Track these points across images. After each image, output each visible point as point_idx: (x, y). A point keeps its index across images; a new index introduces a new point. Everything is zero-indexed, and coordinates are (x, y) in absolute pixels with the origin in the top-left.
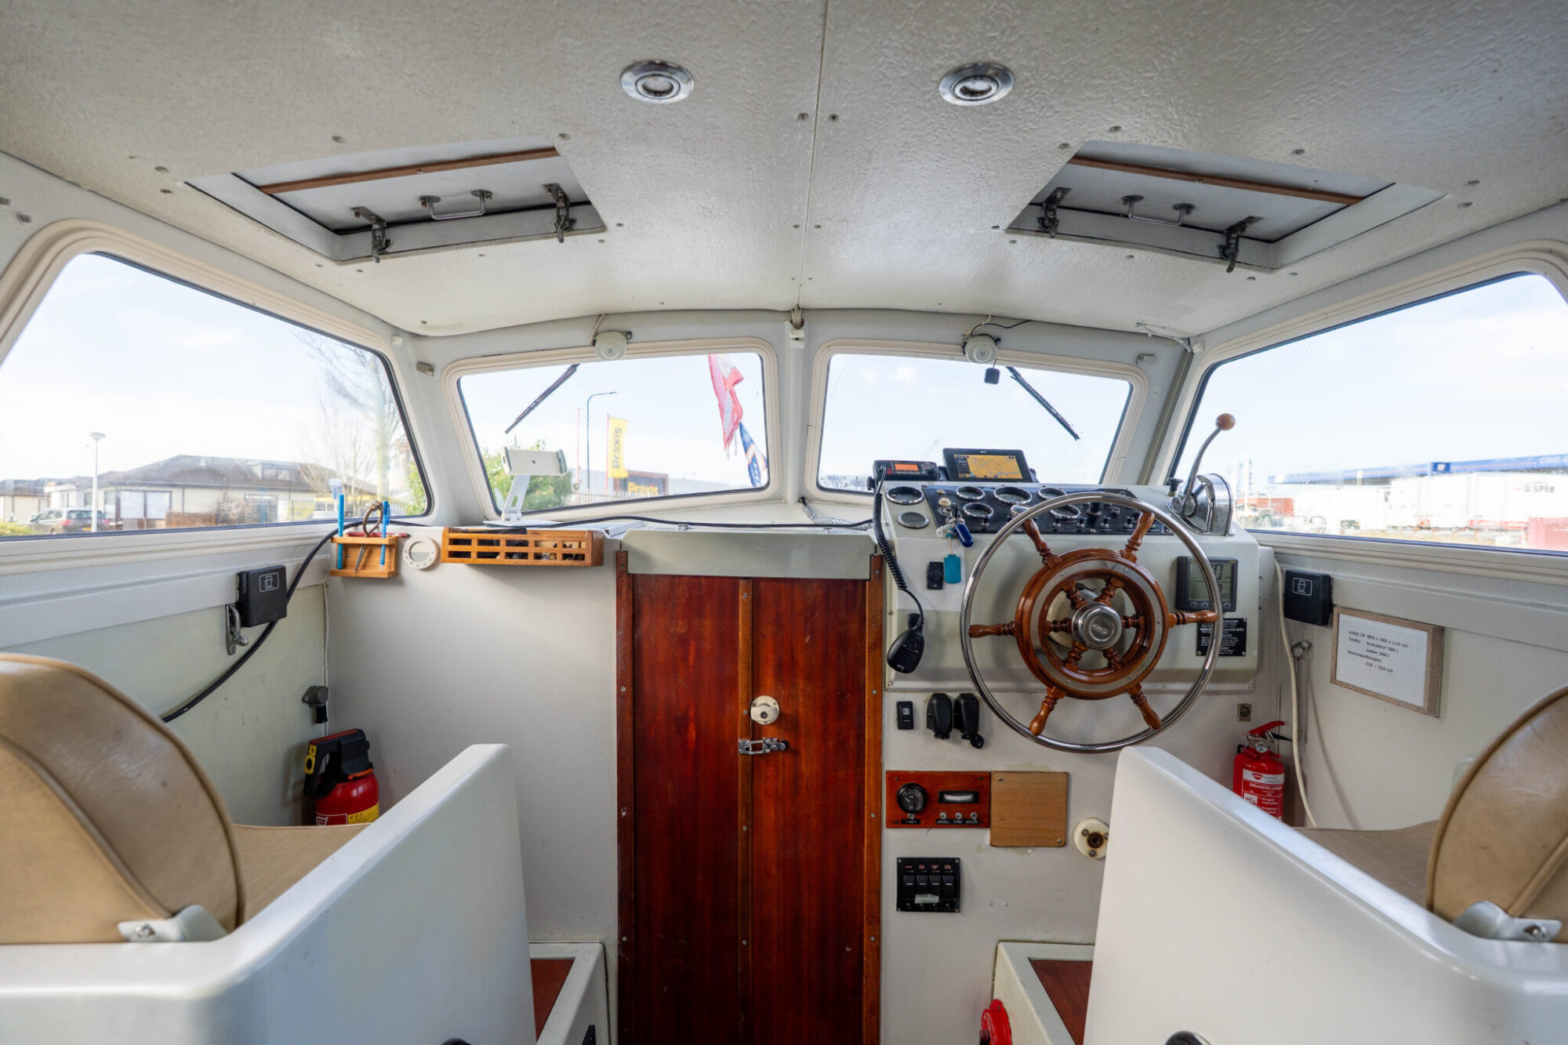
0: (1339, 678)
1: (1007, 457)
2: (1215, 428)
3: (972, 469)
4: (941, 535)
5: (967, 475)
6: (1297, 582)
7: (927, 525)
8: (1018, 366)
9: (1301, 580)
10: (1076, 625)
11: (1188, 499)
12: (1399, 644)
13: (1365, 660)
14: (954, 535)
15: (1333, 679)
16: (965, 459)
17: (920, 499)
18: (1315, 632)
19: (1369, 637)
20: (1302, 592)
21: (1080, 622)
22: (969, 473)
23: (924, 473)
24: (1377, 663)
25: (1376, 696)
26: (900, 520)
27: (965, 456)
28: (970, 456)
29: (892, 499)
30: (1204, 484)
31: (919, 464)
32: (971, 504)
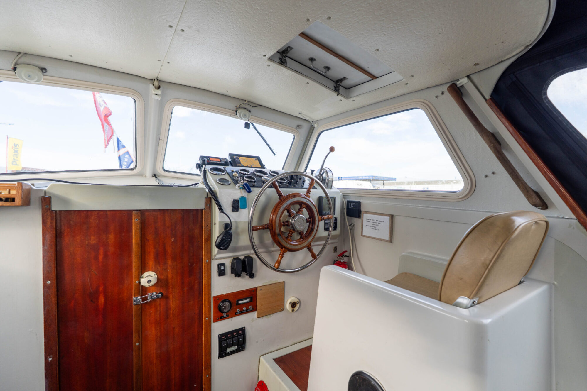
0: (364, 234)
1: (254, 159)
2: (329, 151)
3: (241, 162)
4: (238, 188)
5: (240, 165)
6: (351, 204)
7: (230, 184)
8: (255, 123)
9: (352, 203)
10: (291, 224)
11: (320, 176)
12: (381, 221)
13: (371, 227)
14: (244, 188)
15: (362, 235)
16: (238, 158)
17: (224, 173)
18: (355, 220)
19: (372, 220)
20: (352, 207)
21: (293, 222)
22: (241, 164)
23: (223, 162)
24: (375, 228)
25: (375, 238)
26: (218, 181)
27: (238, 157)
28: (240, 157)
29: (212, 172)
30: (325, 171)
31: (220, 158)
32: (246, 175)
